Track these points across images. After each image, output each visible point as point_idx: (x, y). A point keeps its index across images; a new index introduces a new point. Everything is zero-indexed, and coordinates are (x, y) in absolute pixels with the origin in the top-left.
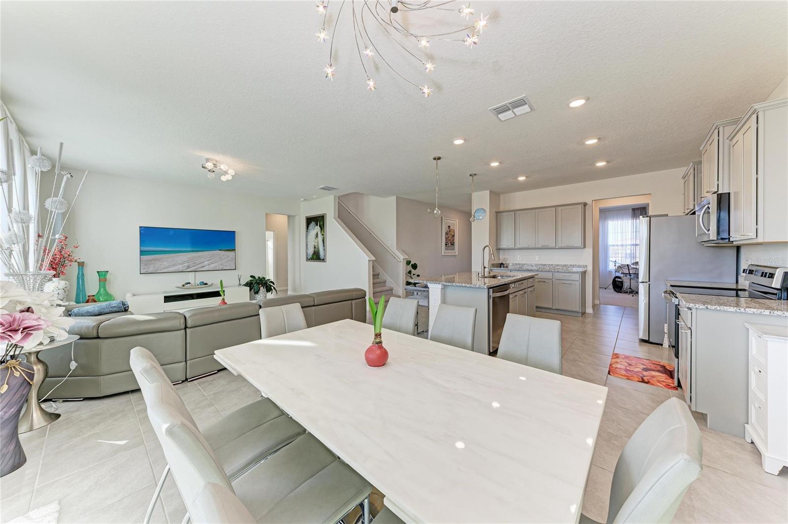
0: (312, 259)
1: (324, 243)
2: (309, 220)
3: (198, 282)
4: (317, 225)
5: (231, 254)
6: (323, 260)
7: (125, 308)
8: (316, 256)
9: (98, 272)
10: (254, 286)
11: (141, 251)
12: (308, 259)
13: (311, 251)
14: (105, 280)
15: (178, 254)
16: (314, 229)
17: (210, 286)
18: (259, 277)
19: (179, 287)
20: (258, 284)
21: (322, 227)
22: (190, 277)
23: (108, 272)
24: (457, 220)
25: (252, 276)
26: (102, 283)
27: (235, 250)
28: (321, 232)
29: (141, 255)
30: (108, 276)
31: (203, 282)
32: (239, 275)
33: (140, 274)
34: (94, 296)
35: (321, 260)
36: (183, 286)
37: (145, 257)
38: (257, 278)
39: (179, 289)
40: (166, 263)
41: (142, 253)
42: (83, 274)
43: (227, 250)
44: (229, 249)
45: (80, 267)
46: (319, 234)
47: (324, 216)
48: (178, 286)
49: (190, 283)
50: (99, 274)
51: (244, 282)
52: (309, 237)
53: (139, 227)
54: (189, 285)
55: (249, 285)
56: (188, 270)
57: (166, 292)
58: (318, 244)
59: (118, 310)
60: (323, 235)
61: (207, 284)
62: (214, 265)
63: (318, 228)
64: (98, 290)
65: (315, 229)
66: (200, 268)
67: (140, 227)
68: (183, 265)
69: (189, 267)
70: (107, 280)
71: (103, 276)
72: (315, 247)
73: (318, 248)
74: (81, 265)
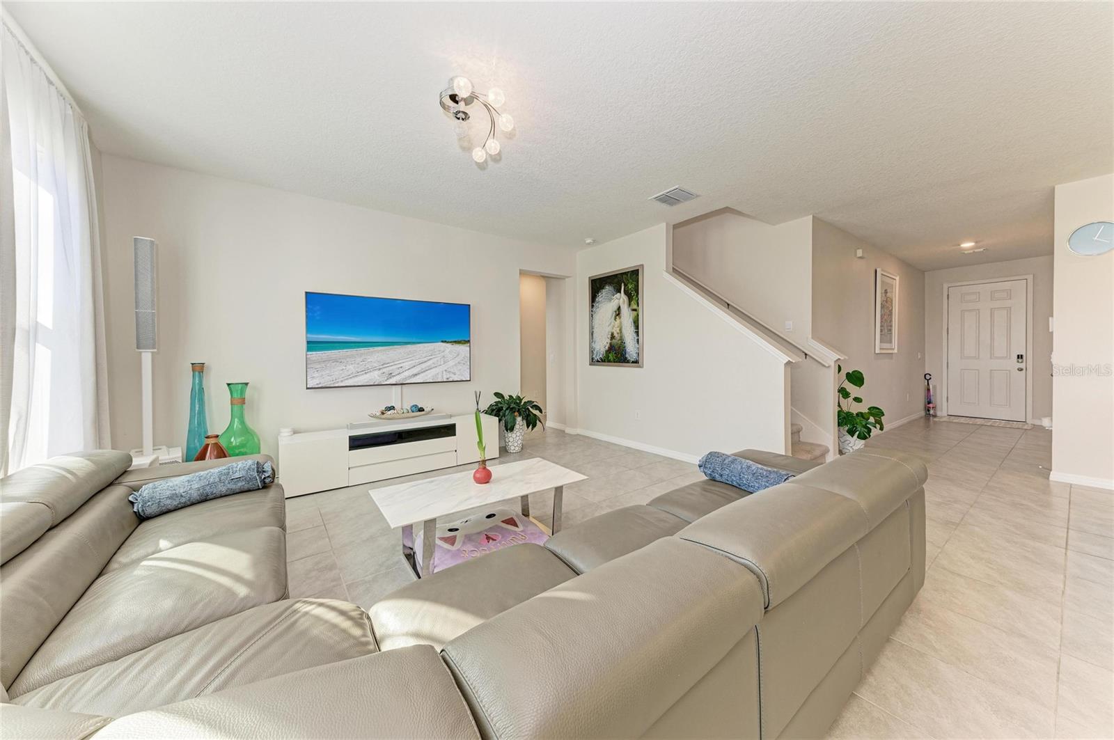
0: (605, 360)
1: (637, 327)
2: (597, 285)
3: (407, 406)
4: (619, 291)
5: (463, 349)
6: (636, 362)
7: (263, 481)
8: (616, 355)
9: (229, 385)
10: (504, 415)
11: (308, 342)
12: (593, 362)
13: (602, 345)
14: (243, 401)
15: (371, 349)
16: (610, 300)
17: (428, 413)
18: (510, 396)
19: (374, 416)
20: (512, 410)
21: (633, 295)
22: (393, 397)
23: (247, 384)
24: (897, 278)
25: (497, 394)
26: (236, 407)
27: (469, 341)
28: (630, 305)
29: (308, 350)
30: (248, 392)
31: (416, 406)
32: (476, 392)
33: (307, 388)
34: (217, 436)
35: (628, 362)
36: (383, 413)
37: (314, 355)
38: (507, 397)
39: (374, 421)
40: (351, 367)
41: (312, 345)
42: (201, 390)
43: (455, 342)
44: (460, 339)
45: (197, 373)
46: (625, 310)
47: (638, 270)
48: (374, 413)
49: (393, 408)
50: (230, 390)
51: (484, 405)
52: (596, 317)
53: (304, 294)
54: (392, 411)
55: (495, 411)
56: (392, 381)
57: (352, 427)
58: (621, 330)
59: (247, 487)
60: (635, 310)
61: (423, 410)
62: (433, 372)
63: (621, 299)
64: (229, 424)
65: (613, 301)
66: (410, 377)
67: (306, 293)
68: (381, 371)
69: (391, 375)
70: (246, 401)
71: (239, 394)
72: (613, 337)
73: (621, 339)
74: (199, 369)
